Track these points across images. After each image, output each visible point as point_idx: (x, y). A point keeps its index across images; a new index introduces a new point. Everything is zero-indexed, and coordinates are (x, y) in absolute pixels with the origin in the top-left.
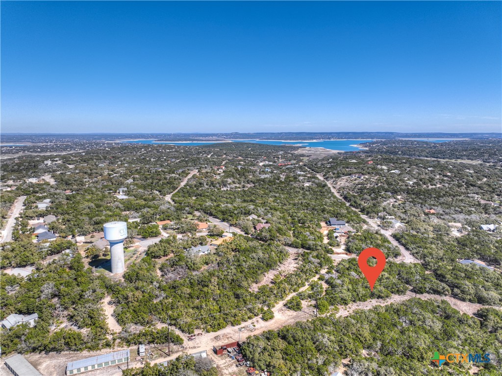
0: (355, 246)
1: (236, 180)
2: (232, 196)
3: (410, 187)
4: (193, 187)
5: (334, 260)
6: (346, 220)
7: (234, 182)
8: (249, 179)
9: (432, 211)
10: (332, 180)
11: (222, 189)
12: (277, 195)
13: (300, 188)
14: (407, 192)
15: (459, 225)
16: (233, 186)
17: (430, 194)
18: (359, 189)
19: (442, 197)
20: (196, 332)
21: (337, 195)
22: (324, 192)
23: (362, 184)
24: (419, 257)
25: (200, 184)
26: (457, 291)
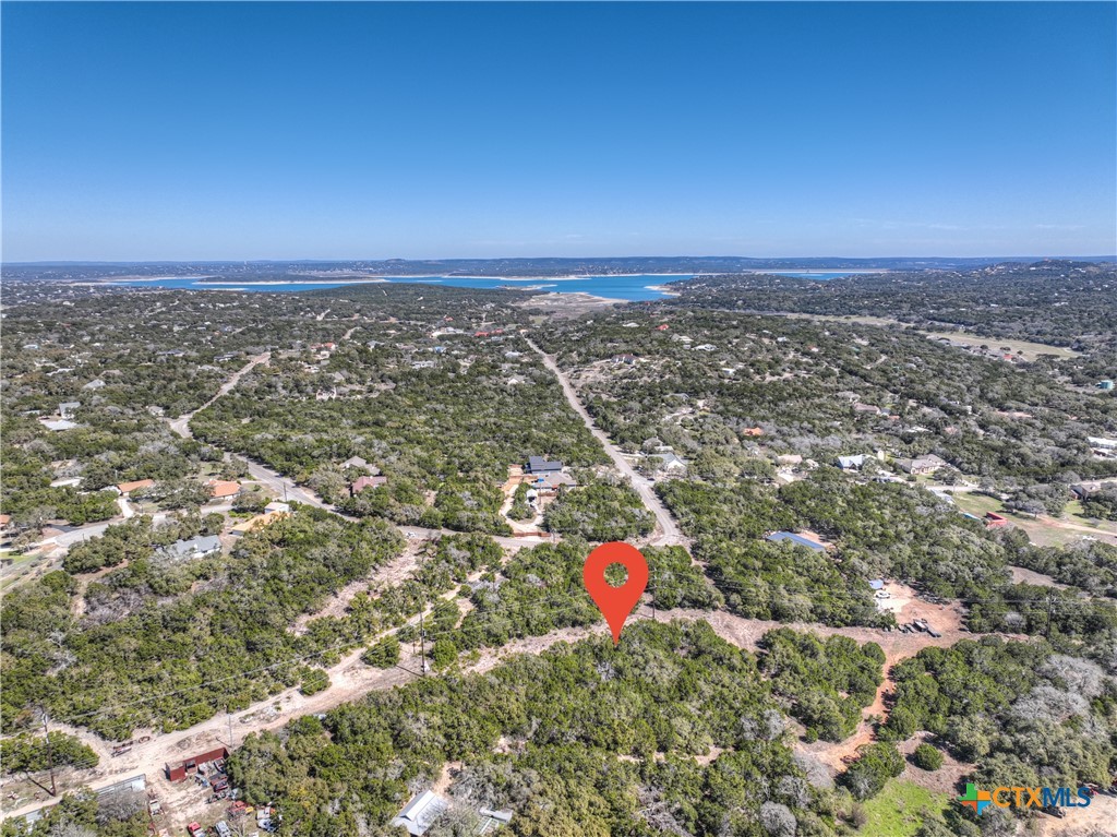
0: (559, 517)
1: (354, 376)
2: (335, 414)
3: (726, 381)
4: (252, 393)
5: (509, 550)
6: (565, 458)
7: (349, 381)
8: (384, 371)
9: (757, 431)
10: (572, 370)
11: (318, 397)
12: (440, 407)
13: (495, 390)
14: (719, 392)
15: (797, 459)
16: (346, 389)
17: (763, 396)
18: (623, 388)
19: (785, 401)
20: (137, 734)
21: (574, 403)
22: (546, 398)
23: (631, 376)
24: (689, 533)
25: (270, 386)
26: (735, 598)
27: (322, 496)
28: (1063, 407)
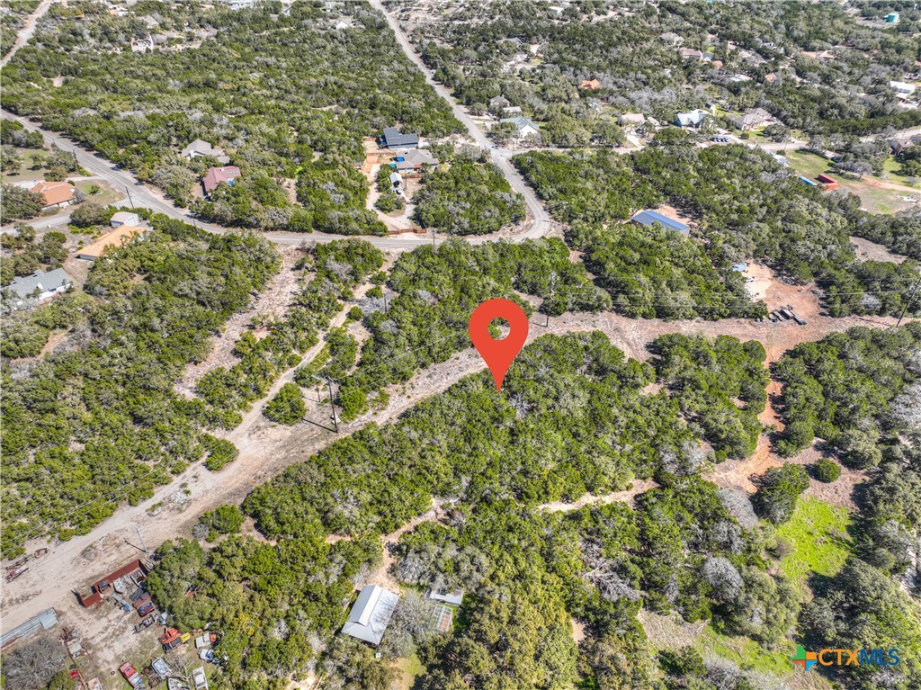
0: (433, 210)
1: (169, 20)
2: (159, 72)
3: (556, 22)
4: (56, 43)
5: (388, 254)
6: (420, 129)
7: (163, 26)
8: (201, 14)
9: (595, 84)
10: (399, 9)
11: (135, 48)
12: (272, 60)
13: (325, 37)
14: (550, 36)
15: (639, 118)
16: (163, 37)
17: (594, 40)
18: (454, 32)
19: (615, 46)
20: (31, 547)
21: (408, 51)
22: (379, 46)
23: (462, 18)
24: (560, 218)
25: (75, 34)
26: (622, 299)
27: (172, 198)
28: (861, 46)
